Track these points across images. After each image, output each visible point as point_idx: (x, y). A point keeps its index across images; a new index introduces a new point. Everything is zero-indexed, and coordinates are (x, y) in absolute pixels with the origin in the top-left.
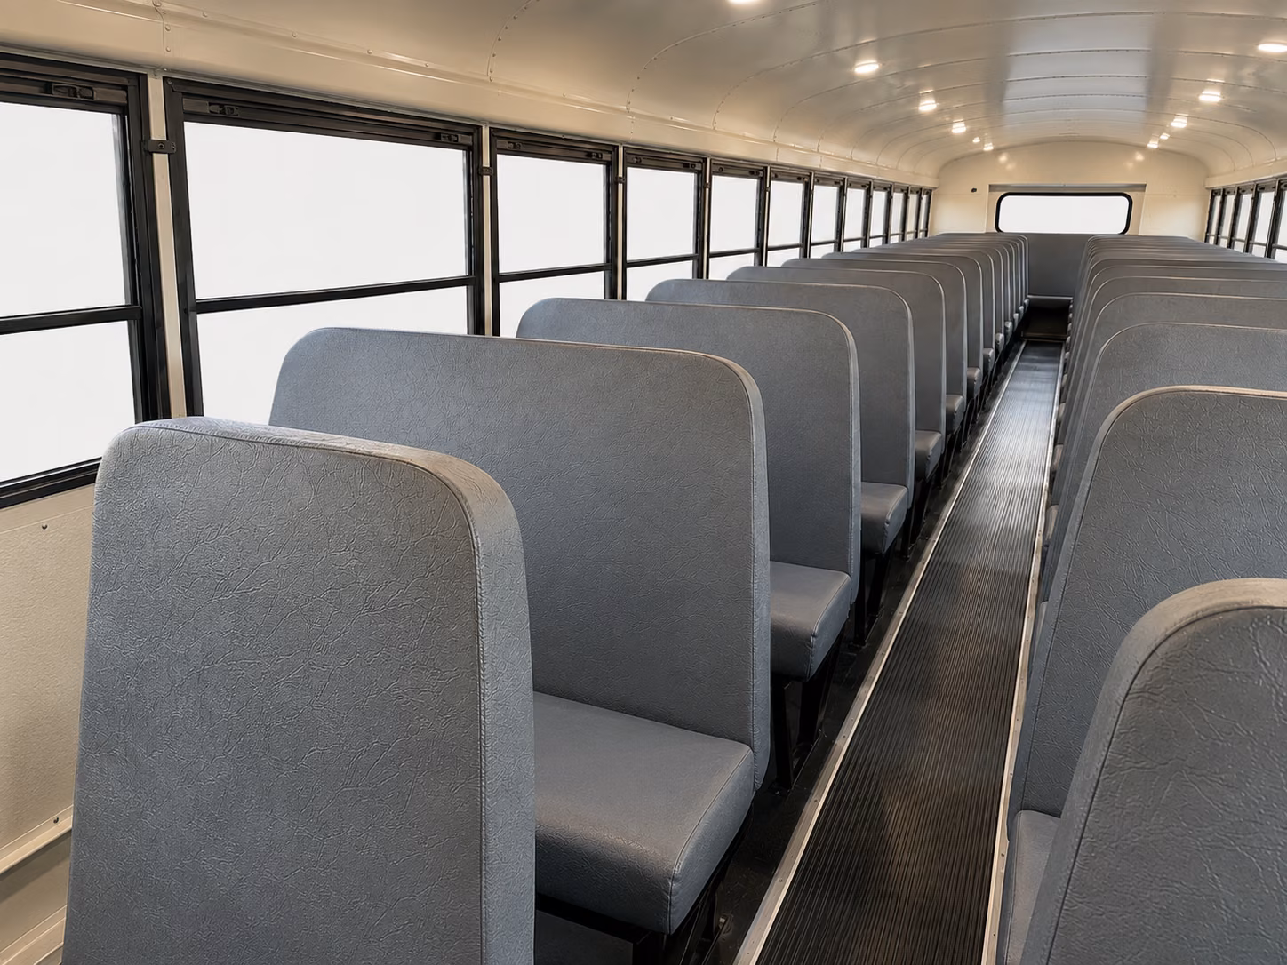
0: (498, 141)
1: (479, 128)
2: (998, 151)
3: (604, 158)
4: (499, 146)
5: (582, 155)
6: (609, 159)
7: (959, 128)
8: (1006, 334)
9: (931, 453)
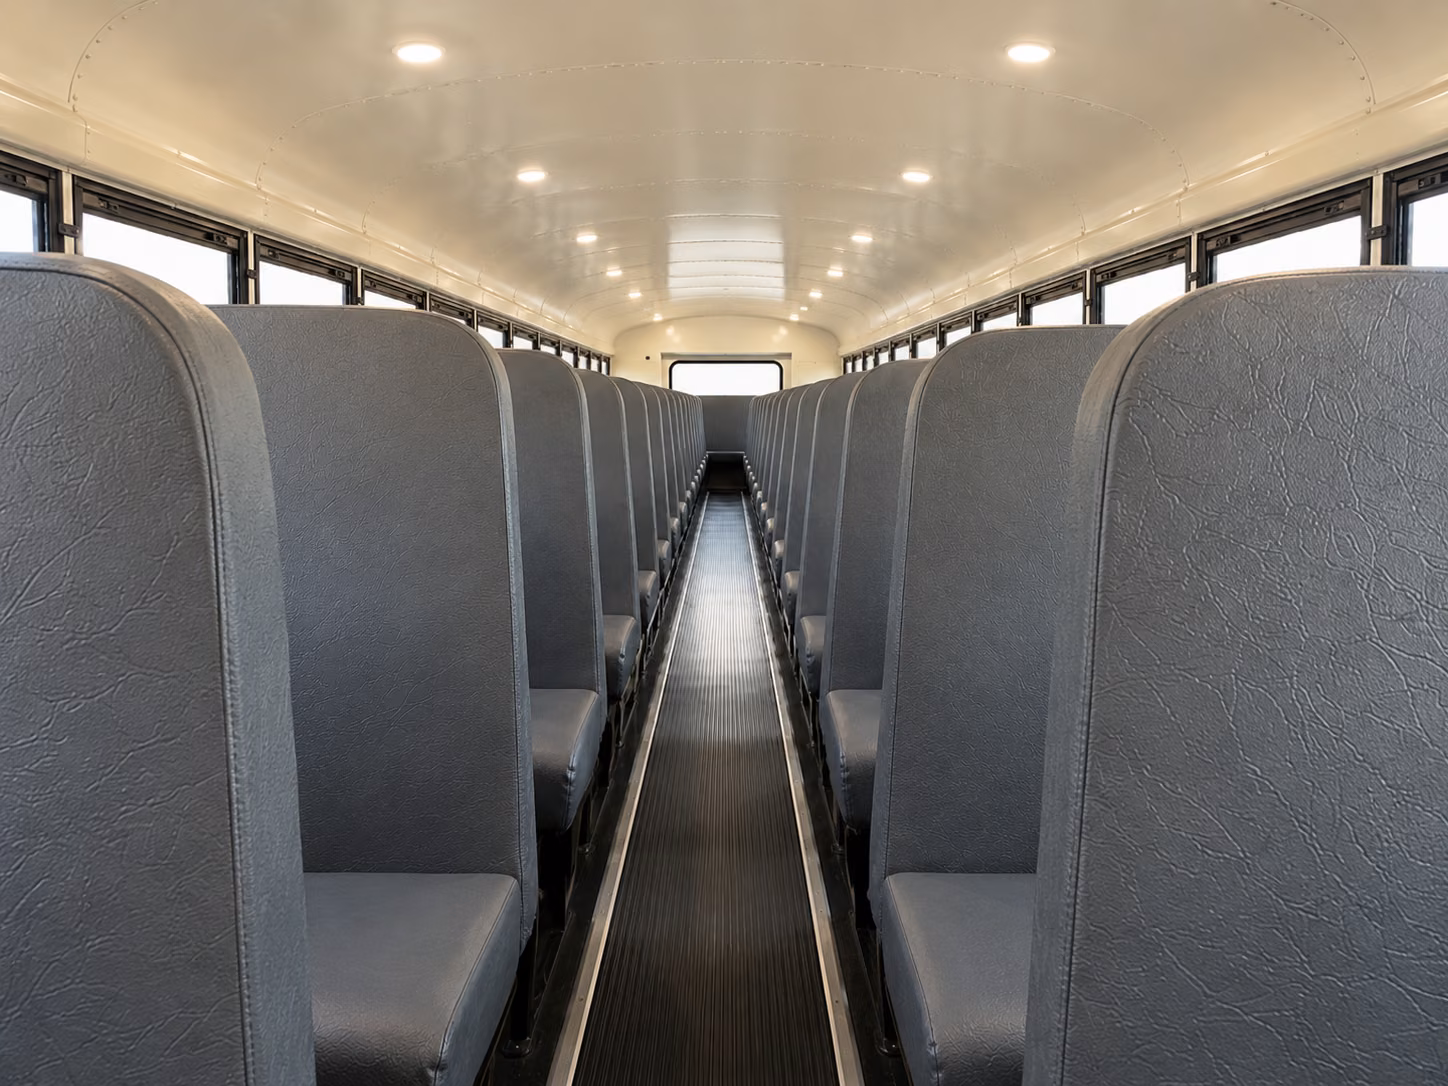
0: (85, 194)
1: (58, 173)
2: (667, 322)
3: (229, 244)
4: (85, 201)
5: (200, 235)
6: (236, 247)
7: (635, 295)
8: (692, 491)
9: (649, 594)
